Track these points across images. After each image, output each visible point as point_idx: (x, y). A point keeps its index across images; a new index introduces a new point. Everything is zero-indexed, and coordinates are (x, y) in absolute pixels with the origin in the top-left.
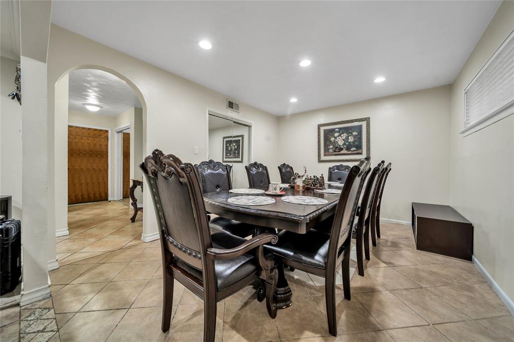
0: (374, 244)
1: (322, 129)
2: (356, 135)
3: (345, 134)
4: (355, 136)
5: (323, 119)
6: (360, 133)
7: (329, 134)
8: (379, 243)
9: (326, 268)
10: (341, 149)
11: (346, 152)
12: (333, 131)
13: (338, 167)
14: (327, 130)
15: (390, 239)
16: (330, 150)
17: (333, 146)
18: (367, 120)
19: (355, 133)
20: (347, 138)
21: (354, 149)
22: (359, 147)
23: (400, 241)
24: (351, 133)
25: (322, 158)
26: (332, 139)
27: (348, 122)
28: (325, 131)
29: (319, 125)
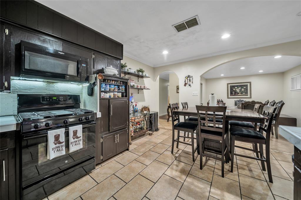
1: (229, 85)
2: (245, 88)
5: (229, 81)
6: (247, 87)
7: (232, 87)
10: (238, 93)
11: (241, 95)
12: (234, 86)
13: (238, 101)
14: (232, 86)
16: (233, 94)
17: (235, 92)
18: (250, 83)
19: (245, 87)
20: (241, 89)
21: (244, 93)
22: (247, 93)
24: (243, 87)
25: (230, 97)
26: (234, 89)
27: (241, 83)
28: (230, 86)
29: (227, 84)
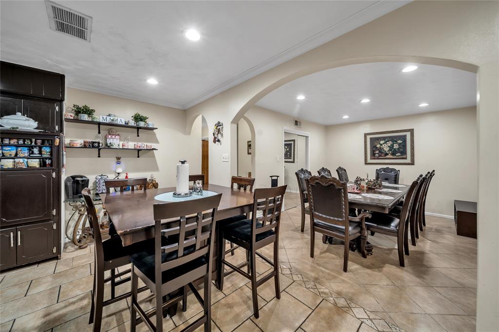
0: (421, 229)
1: (369, 137)
3: (391, 142)
4: (399, 144)
5: (368, 129)
6: (405, 141)
7: (374, 142)
8: (425, 230)
9: (398, 232)
10: (387, 154)
11: (392, 157)
12: (378, 139)
13: (384, 170)
14: (373, 138)
15: (435, 227)
16: (376, 155)
17: (379, 151)
18: (412, 131)
19: (400, 142)
20: (392, 145)
21: (399, 154)
22: (404, 153)
23: (443, 229)
24: (396, 141)
25: (369, 161)
26: (378, 146)
27: (393, 132)
28: (371, 139)
29: (365, 134)
